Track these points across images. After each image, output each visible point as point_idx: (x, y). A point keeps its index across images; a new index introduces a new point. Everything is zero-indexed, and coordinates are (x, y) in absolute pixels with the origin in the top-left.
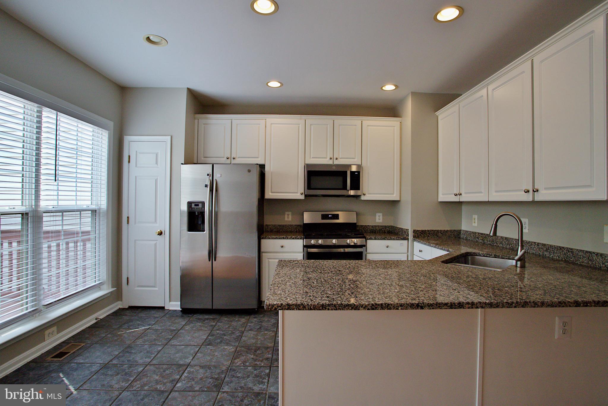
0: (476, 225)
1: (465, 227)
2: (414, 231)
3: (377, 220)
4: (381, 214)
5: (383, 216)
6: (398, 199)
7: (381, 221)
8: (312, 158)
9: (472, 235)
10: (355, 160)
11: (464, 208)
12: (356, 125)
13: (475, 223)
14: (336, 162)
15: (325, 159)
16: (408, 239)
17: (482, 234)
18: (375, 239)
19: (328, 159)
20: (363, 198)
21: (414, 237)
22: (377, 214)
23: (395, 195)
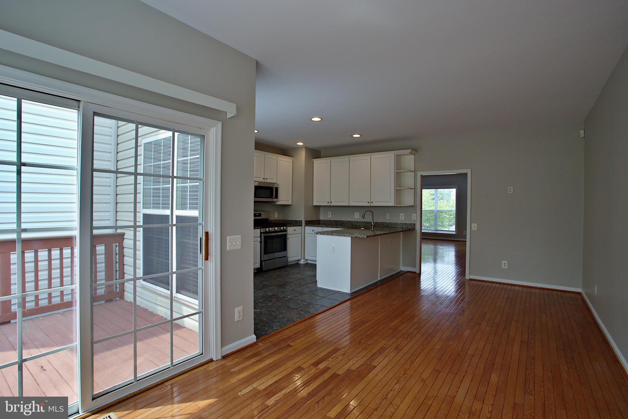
0: (330, 216)
1: (322, 218)
2: (306, 221)
3: (275, 217)
4: (277, 213)
5: (278, 214)
6: (291, 204)
7: (277, 217)
8: (255, 177)
9: (329, 222)
10: (274, 180)
11: (321, 209)
12: (275, 159)
13: (329, 215)
14: (266, 181)
15: (260, 179)
16: (302, 226)
17: (335, 221)
18: (290, 227)
19: (262, 179)
20: (278, 203)
21: (305, 224)
22: (276, 213)
23: (290, 202)
